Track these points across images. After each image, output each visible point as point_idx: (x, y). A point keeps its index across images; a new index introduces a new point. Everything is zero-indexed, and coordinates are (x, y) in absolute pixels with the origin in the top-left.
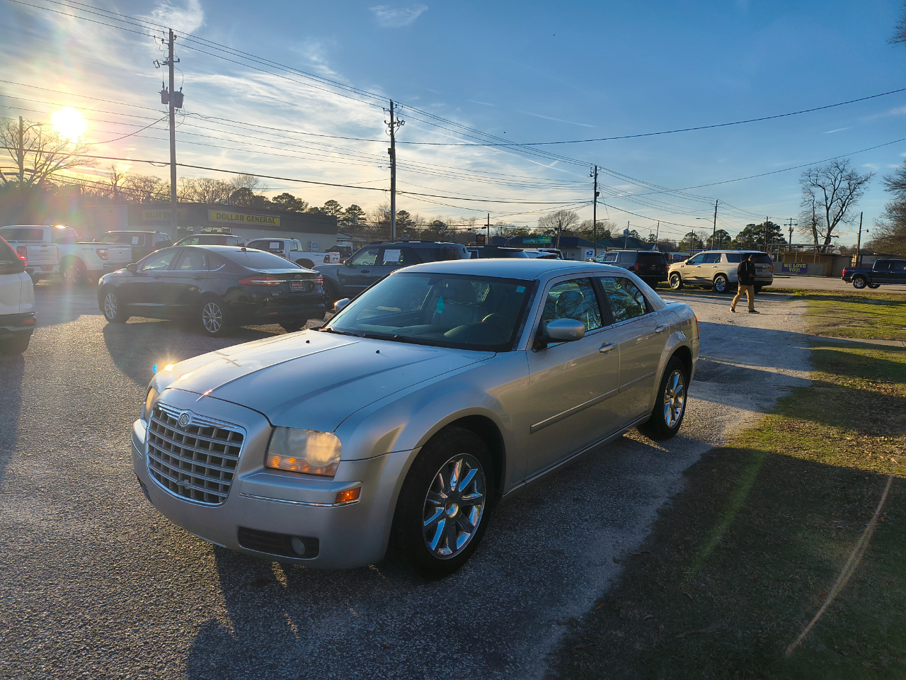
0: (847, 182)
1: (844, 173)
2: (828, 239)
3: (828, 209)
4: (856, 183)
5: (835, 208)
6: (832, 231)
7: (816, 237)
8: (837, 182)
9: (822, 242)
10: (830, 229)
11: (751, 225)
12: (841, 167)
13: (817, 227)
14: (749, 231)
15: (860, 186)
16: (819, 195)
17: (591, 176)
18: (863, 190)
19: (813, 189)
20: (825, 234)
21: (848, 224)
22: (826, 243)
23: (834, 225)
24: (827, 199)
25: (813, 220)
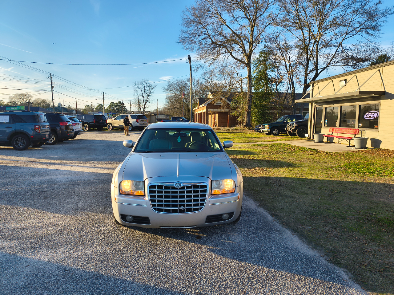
0: (148, 87)
1: (147, 84)
2: (144, 108)
3: (143, 97)
4: (152, 88)
5: (146, 98)
6: (146, 106)
7: (140, 108)
8: (145, 87)
9: (142, 110)
10: (145, 105)
11: (112, 102)
12: (146, 82)
13: (140, 104)
14: (112, 105)
15: (153, 89)
16: (140, 92)
17: (49, 78)
18: (154, 91)
19: (137, 89)
20: (143, 107)
21: (151, 103)
22: (144, 110)
23: (146, 103)
24: (142, 93)
25: (138, 101)
